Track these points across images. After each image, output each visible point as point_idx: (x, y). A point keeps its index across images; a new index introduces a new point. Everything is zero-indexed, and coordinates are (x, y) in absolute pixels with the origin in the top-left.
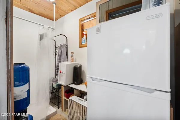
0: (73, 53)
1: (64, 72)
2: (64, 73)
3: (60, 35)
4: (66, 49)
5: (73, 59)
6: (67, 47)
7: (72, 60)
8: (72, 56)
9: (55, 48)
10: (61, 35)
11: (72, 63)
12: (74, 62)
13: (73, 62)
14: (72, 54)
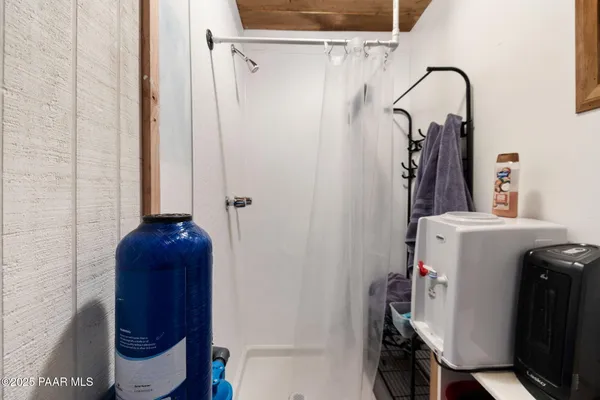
0: (514, 157)
1: (442, 278)
2: (445, 284)
3: (430, 70)
4: (462, 142)
5: (514, 197)
6: (466, 131)
7: (509, 207)
8: (504, 177)
9: (410, 146)
10: (433, 73)
11: (509, 224)
12: (518, 224)
13: (515, 216)
14: (510, 164)
